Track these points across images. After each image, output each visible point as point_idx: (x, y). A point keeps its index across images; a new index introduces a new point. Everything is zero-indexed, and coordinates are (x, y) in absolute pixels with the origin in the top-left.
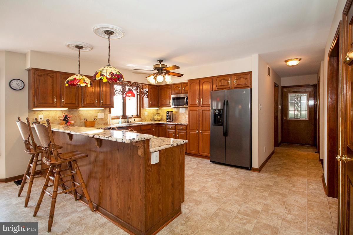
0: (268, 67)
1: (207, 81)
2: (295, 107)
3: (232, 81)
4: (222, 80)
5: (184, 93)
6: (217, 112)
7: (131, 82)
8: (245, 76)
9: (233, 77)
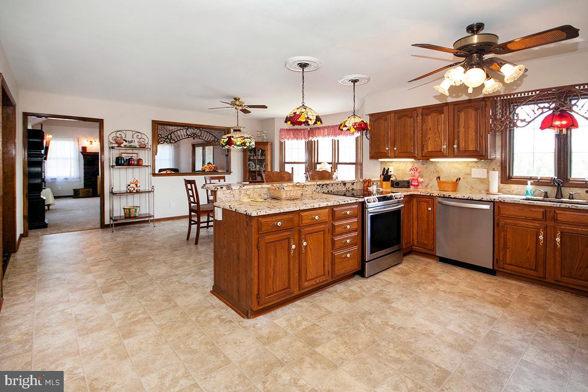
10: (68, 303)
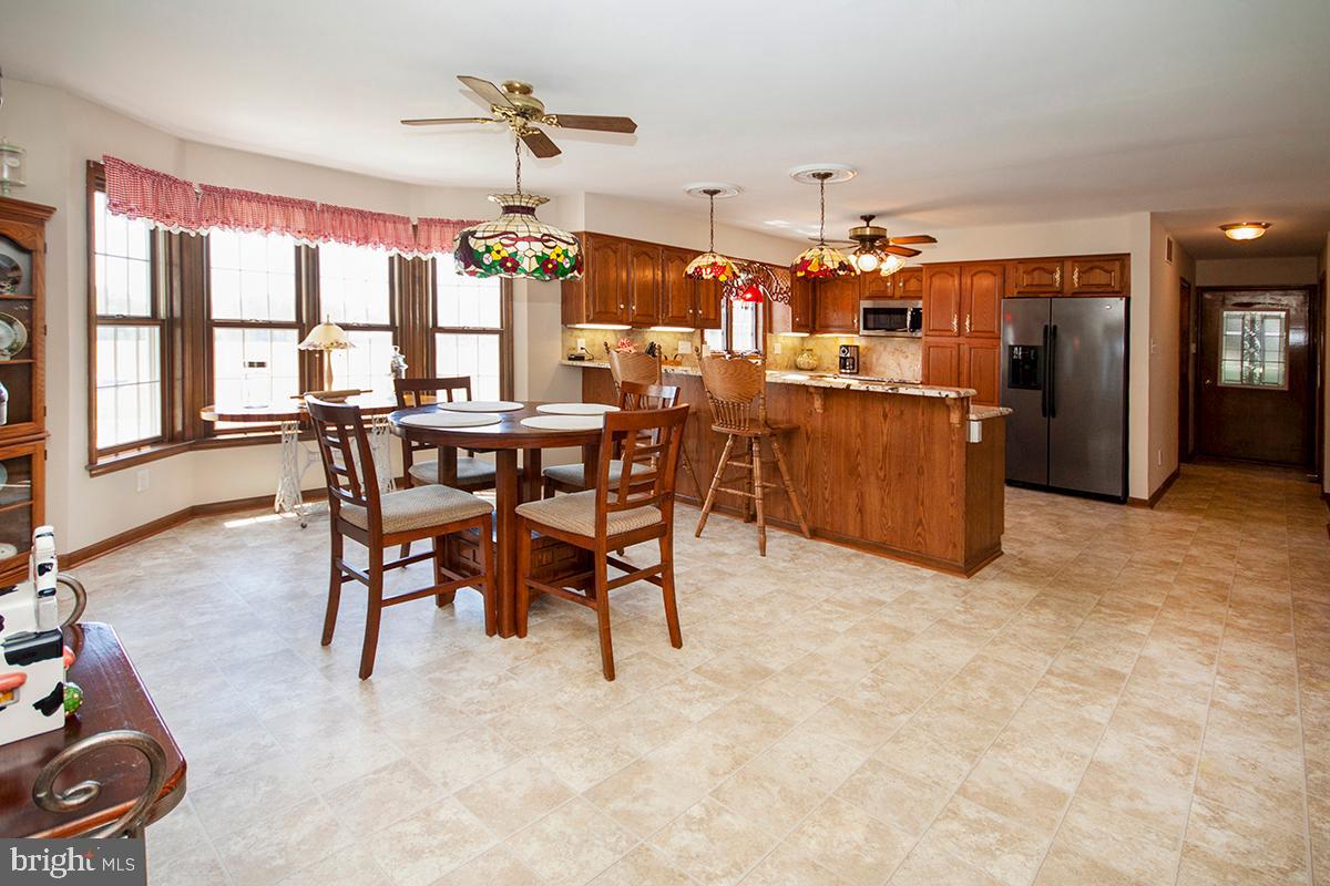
0: (1169, 240)
1: (985, 271)
2: (1243, 350)
3: (1066, 275)
4: (1034, 270)
5: (901, 298)
6: (1018, 352)
7: (755, 263)
8: (1107, 266)
9: (1068, 265)
10: (1216, 699)
